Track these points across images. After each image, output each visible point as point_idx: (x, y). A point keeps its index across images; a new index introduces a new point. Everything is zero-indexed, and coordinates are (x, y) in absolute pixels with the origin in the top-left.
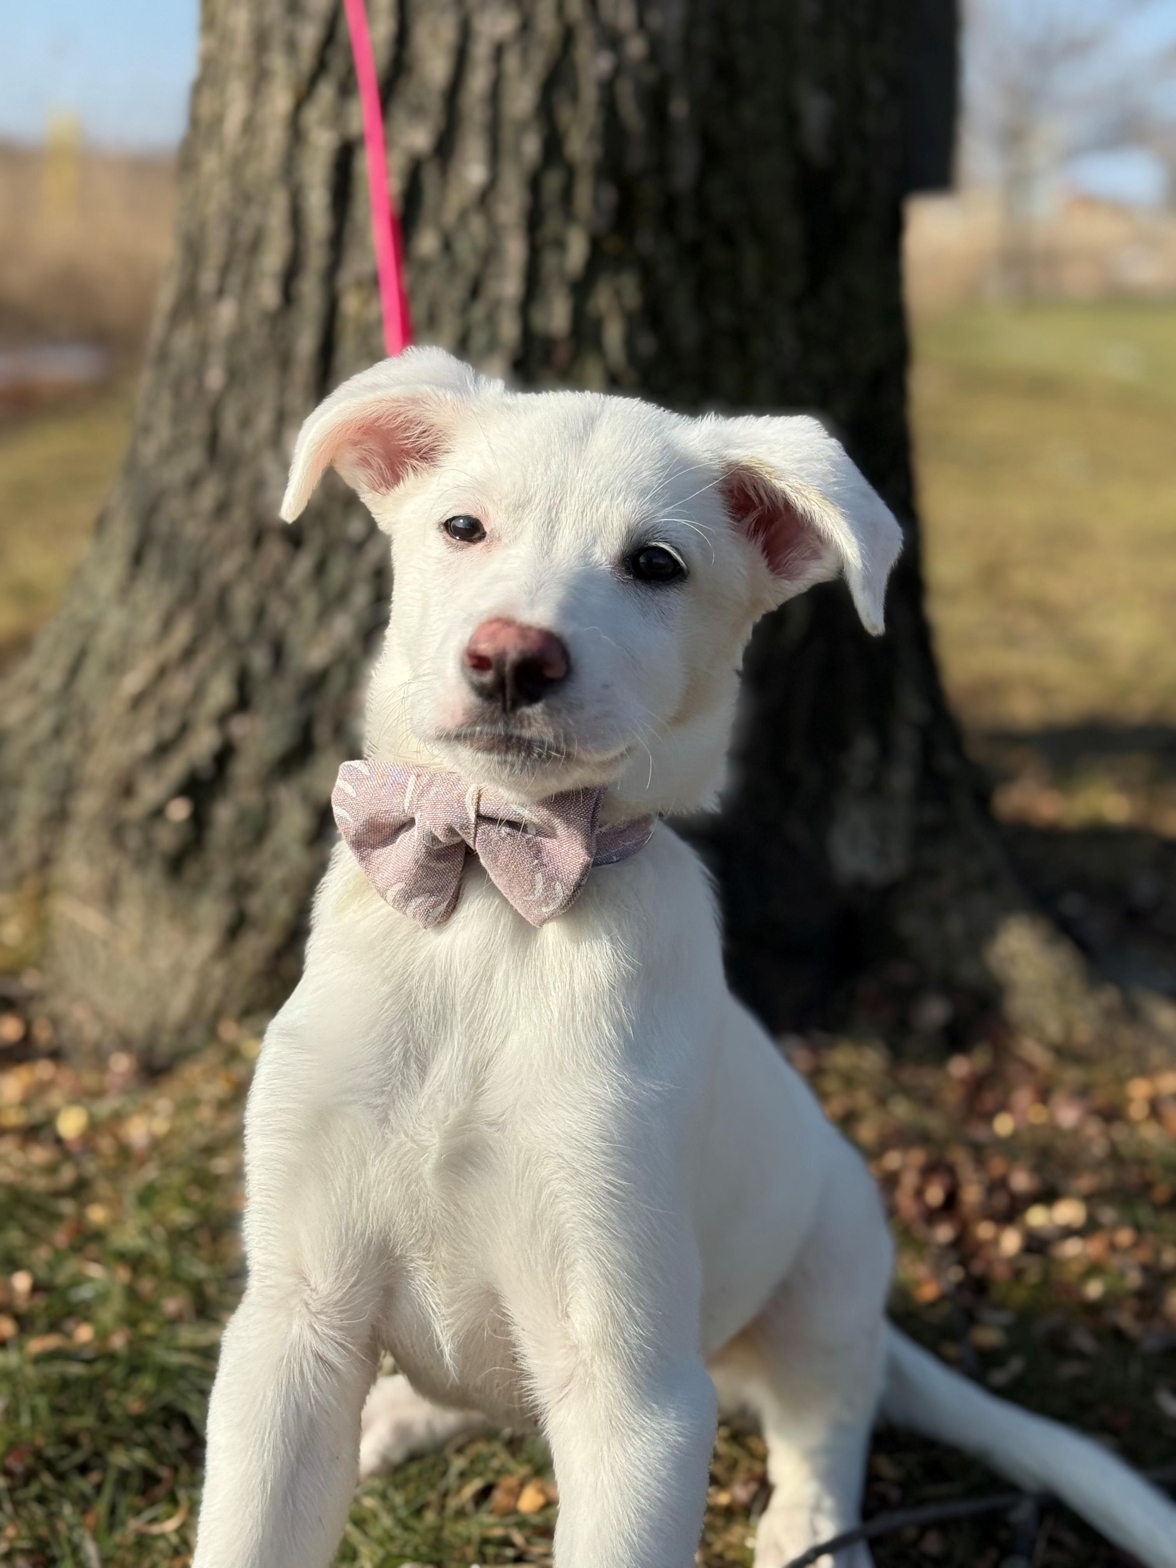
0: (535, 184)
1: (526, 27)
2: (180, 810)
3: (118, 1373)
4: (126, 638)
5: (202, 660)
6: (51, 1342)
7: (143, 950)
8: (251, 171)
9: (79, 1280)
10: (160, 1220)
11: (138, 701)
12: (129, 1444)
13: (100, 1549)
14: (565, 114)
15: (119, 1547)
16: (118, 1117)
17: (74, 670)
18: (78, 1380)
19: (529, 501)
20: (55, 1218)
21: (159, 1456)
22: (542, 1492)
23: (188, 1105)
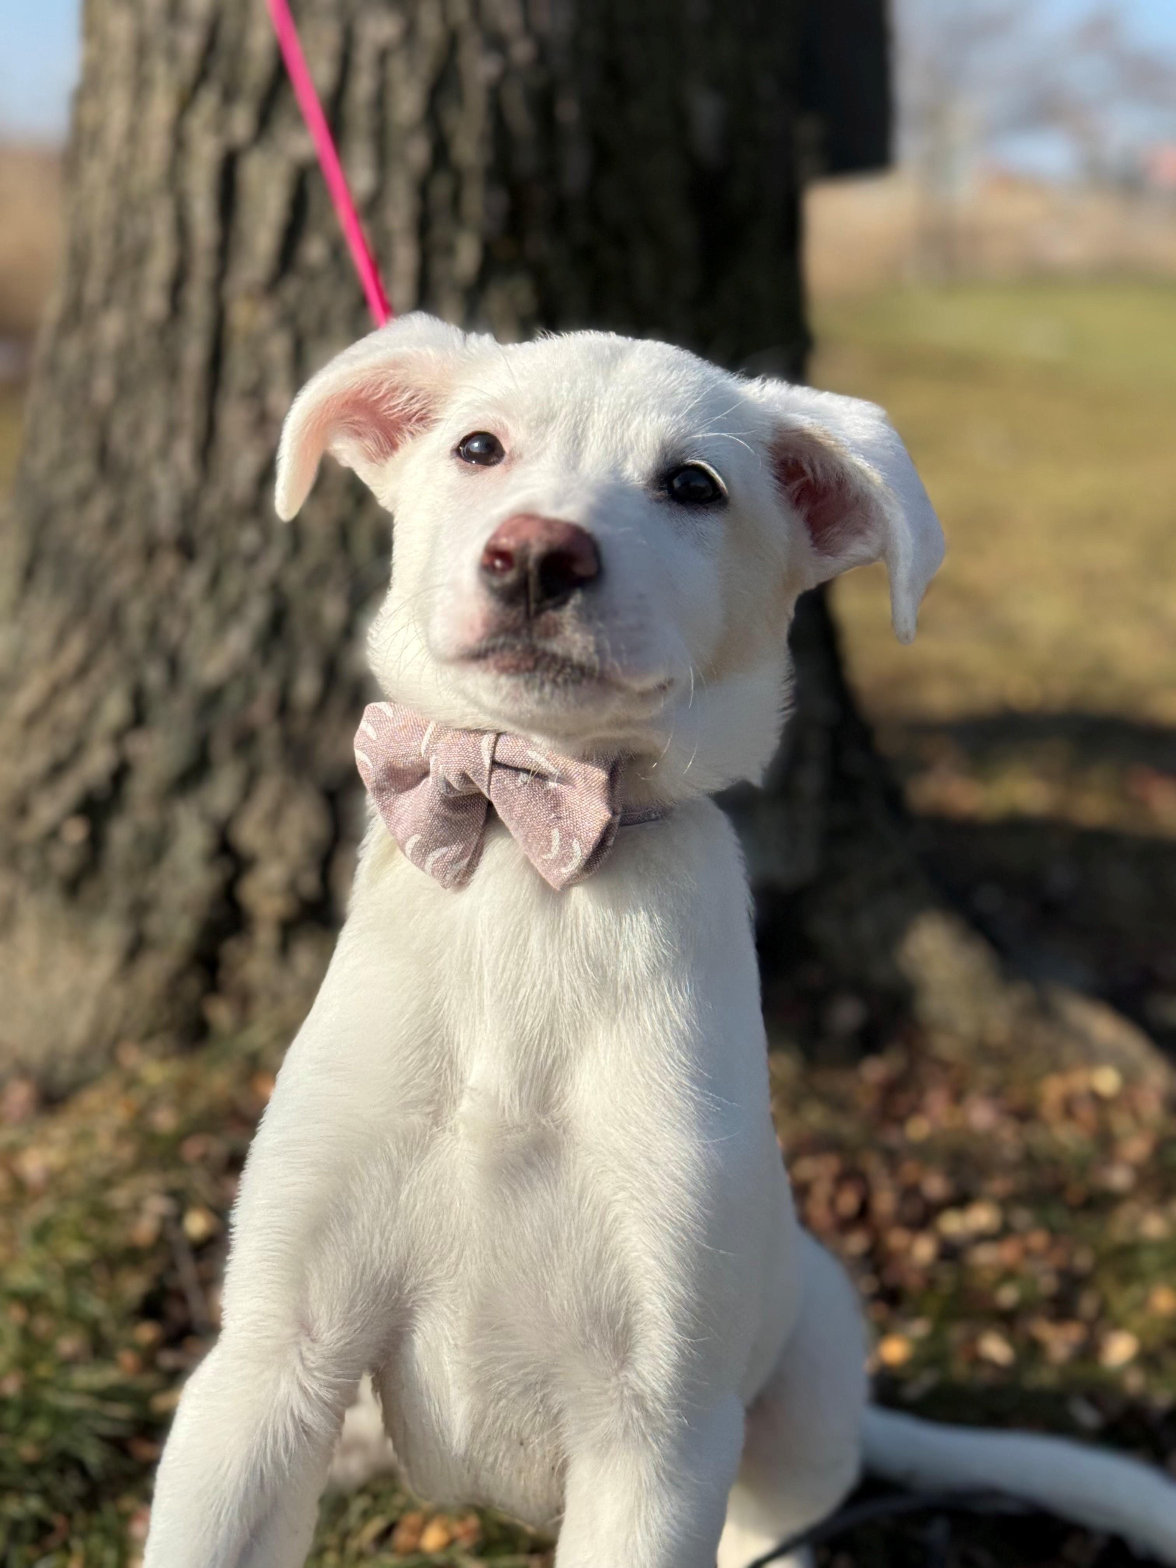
0: (423, 189)
1: (410, 32)
2: (75, 831)
3: (11, 1418)
4: (18, 653)
5: (96, 675)
7: (41, 974)
8: (136, 180)
10: (56, 1257)
11: (32, 720)
16: (13, 1150)
19: (553, 417)
21: (54, 1503)
22: (446, 1529)
23: (84, 1137)
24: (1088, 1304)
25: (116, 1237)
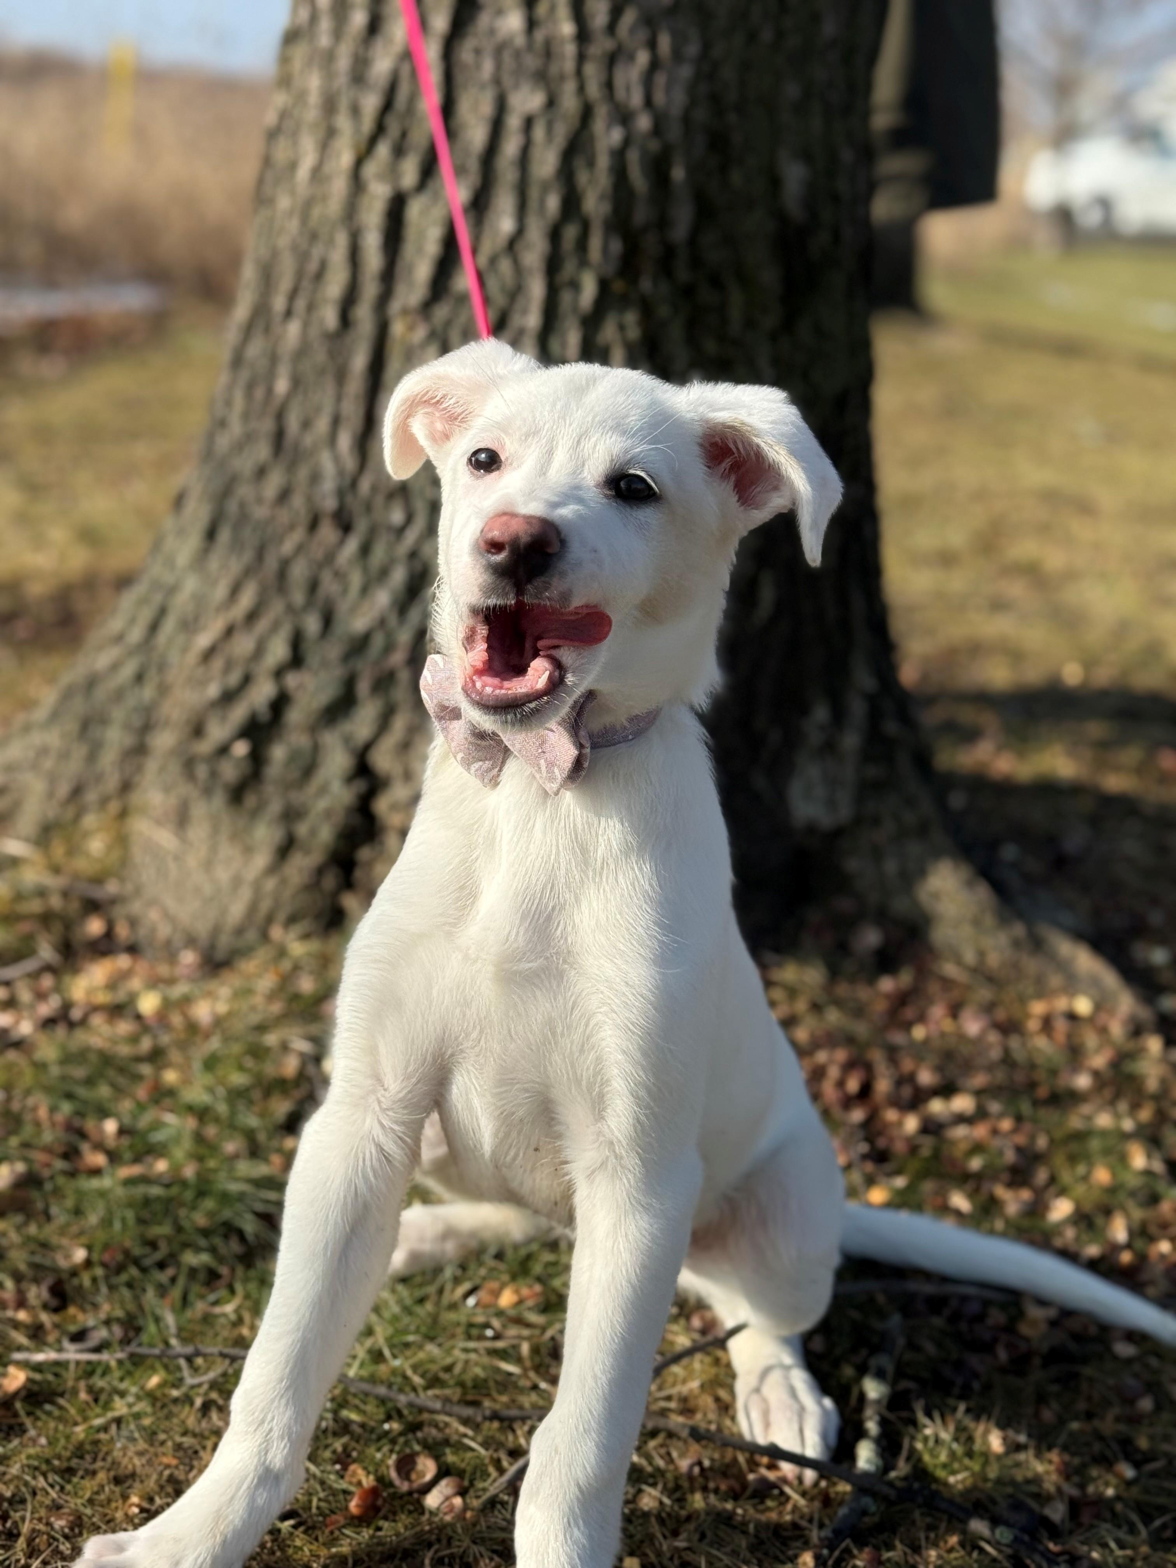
0: (555, 235)
1: (551, 103)
2: (241, 749)
3: (189, 1195)
4: (199, 600)
5: (263, 625)
6: (135, 1170)
7: (208, 865)
8: (316, 212)
9: (157, 1125)
10: (221, 1082)
11: (208, 655)
12: (198, 1250)
13: (177, 1321)
14: (582, 177)
15: (190, 1321)
16: (186, 1001)
17: (154, 627)
18: (158, 1199)
20: (137, 1078)
21: (221, 1260)
22: (517, 1292)
23: (245, 992)
24: (1041, 1176)
25: (270, 1070)
